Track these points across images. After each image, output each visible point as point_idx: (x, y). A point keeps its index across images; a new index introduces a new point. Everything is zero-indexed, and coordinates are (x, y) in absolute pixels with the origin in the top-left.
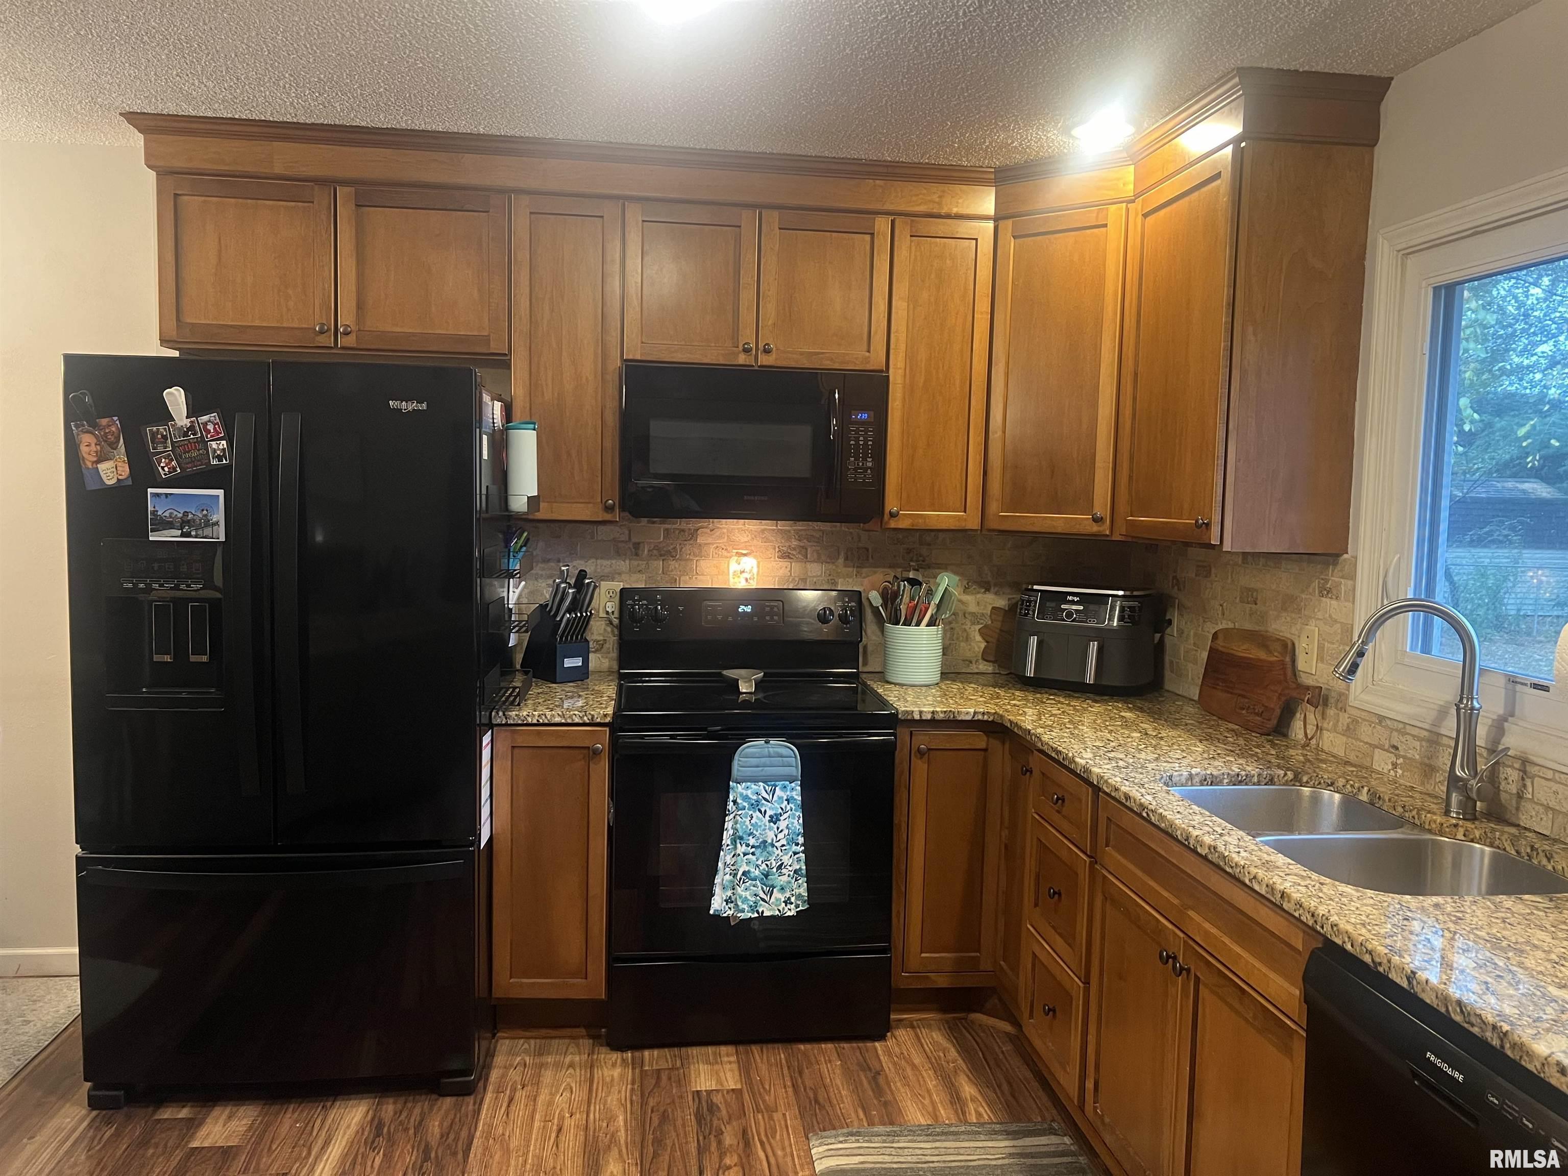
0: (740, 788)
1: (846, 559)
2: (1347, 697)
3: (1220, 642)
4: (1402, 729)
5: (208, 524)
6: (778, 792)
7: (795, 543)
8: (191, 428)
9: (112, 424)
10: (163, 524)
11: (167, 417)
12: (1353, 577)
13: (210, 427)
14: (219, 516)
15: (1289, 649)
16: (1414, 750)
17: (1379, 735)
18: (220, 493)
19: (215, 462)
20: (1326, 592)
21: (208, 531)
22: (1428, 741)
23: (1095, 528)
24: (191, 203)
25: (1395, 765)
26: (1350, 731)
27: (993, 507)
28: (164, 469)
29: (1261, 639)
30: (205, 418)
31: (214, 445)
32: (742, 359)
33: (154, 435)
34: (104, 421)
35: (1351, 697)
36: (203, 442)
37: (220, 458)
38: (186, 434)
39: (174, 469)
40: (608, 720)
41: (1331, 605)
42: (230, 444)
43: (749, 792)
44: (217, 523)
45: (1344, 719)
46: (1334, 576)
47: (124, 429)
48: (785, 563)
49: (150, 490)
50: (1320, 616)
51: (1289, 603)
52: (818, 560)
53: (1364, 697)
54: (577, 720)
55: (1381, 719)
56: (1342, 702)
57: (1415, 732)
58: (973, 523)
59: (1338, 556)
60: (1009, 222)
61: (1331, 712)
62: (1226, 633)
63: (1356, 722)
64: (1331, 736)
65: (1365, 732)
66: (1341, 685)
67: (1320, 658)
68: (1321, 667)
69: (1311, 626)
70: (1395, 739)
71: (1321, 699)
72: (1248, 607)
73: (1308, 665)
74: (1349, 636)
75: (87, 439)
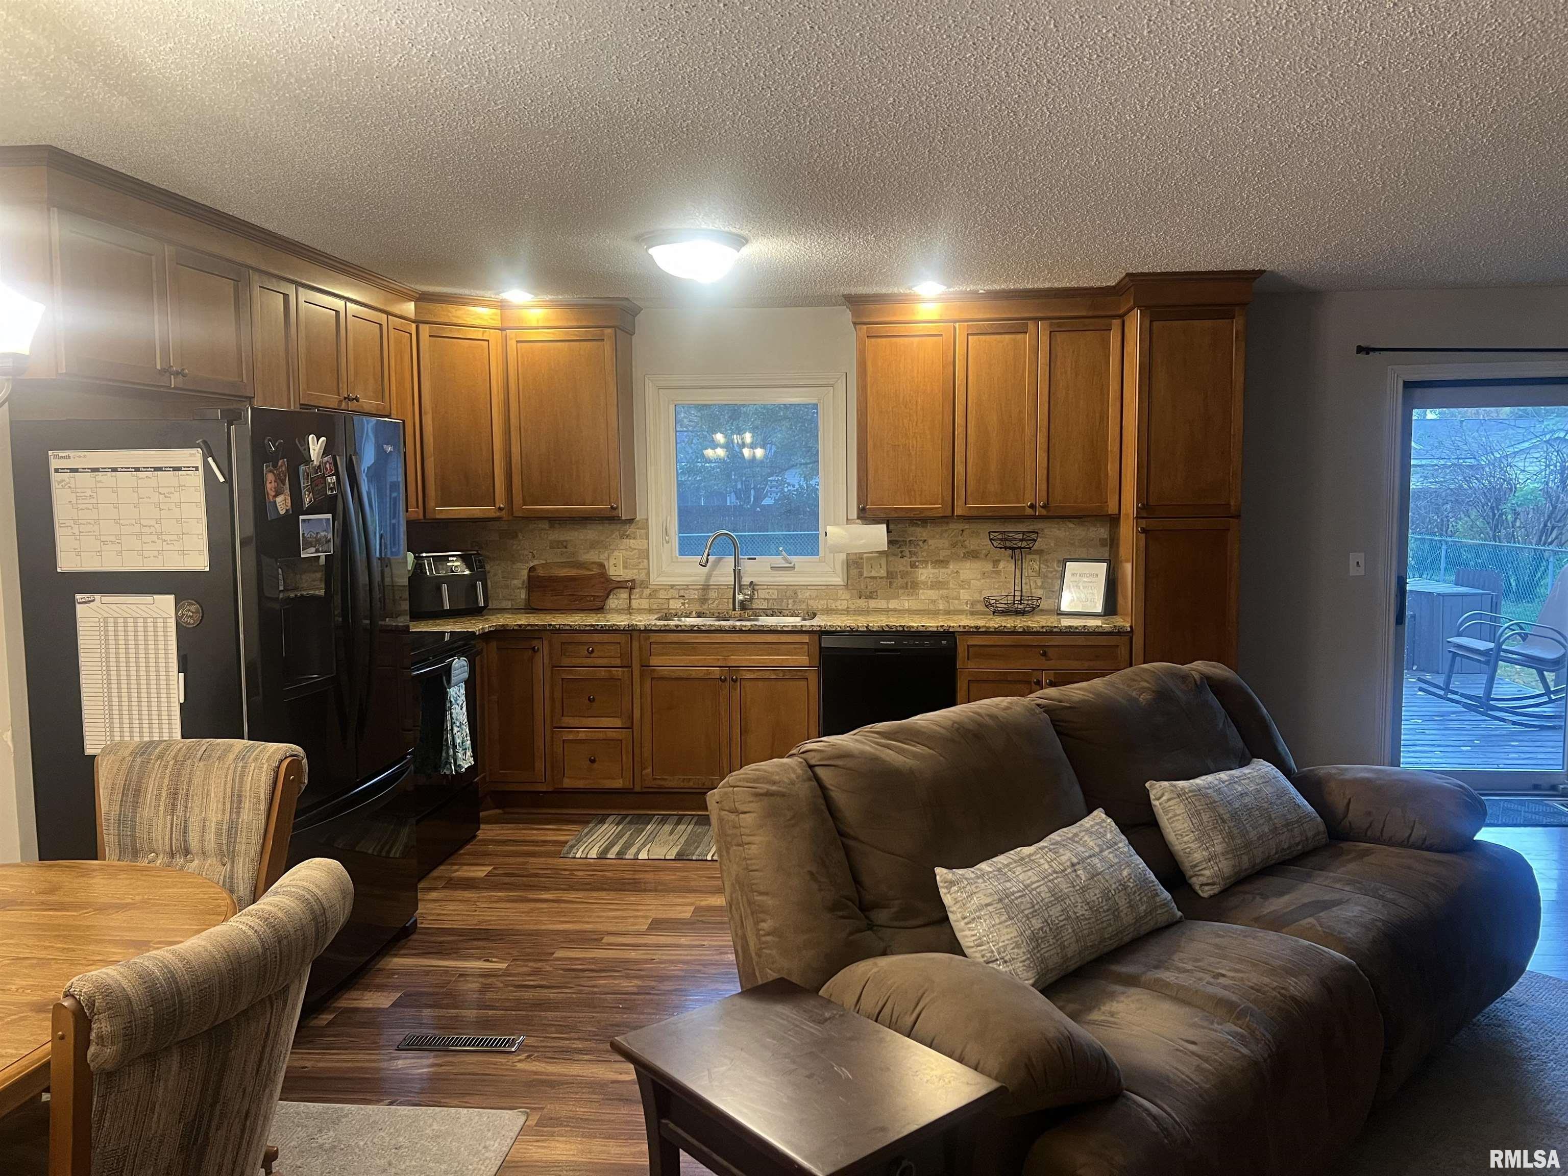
0: (452, 690)
2: (648, 581)
3: (541, 572)
4: (687, 587)
5: (326, 541)
8: (319, 468)
9: (282, 465)
10: (308, 545)
11: (309, 458)
12: (646, 527)
13: (328, 466)
14: (330, 535)
15: (602, 566)
16: (695, 595)
17: (673, 593)
18: (330, 516)
19: (329, 493)
20: (624, 536)
21: (326, 547)
22: (704, 589)
23: (498, 514)
25: (683, 604)
26: (651, 596)
27: (431, 503)
28: (307, 500)
29: (579, 565)
30: (325, 459)
31: (329, 479)
33: (305, 471)
34: (279, 462)
35: (651, 580)
36: (324, 477)
37: (332, 489)
38: (317, 472)
39: (311, 499)
41: (631, 543)
42: (337, 479)
43: (454, 693)
44: (329, 541)
45: (647, 592)
46: (631, 529)
49: (301, 517)
50: (622, 547)
51: (596, 545)
53: (659, 579)
55: (672, 586)
56: (645, 584)
57: (695, 587)
58: (421, 516)
59: (632, 519)
61: (637, 590)
63: (655, 591)
64: (638, 601)
65: (662, 594)
66: (643, 576)
67: (625, 567)
68: (626, 571)
69: (616, 553)
70: (682, 593)
71: (630, 586)
72: (559, 551)
73: (617, 571)
74: (645, 554)
75: (270, 477)
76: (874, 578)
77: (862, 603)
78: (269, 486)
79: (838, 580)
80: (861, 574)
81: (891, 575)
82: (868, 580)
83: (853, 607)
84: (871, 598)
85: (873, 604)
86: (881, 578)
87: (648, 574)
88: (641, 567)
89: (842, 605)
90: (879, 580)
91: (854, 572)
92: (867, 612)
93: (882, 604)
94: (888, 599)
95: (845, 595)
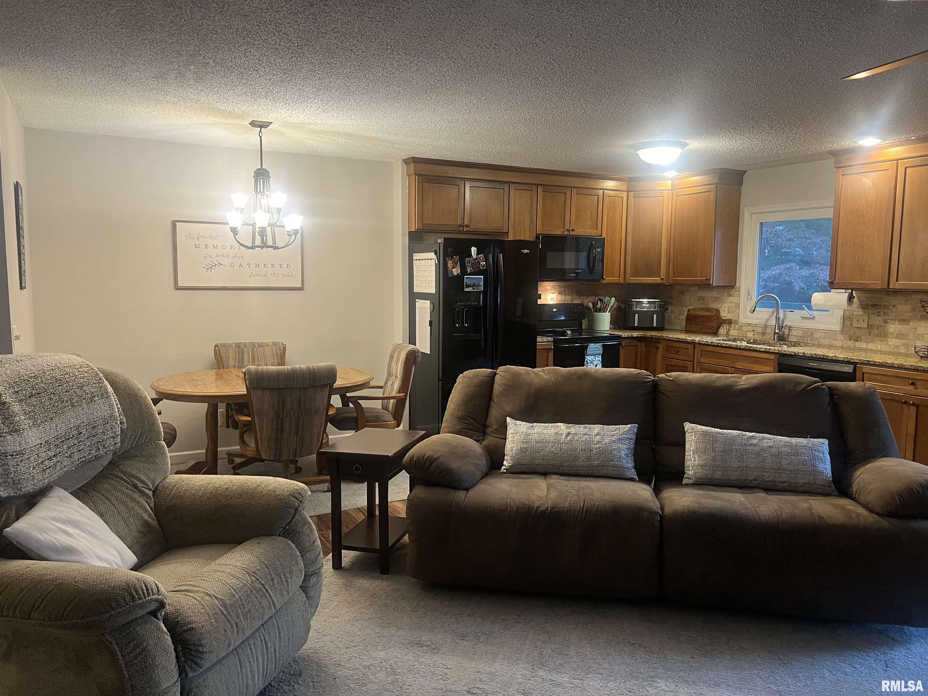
0: (588, 357)
1: (576, 294)
2: (738, 321)
3: (691, 313)
4: (756, 325)
5: (479, 286)
6: (597, 358)
7: (562, 289)
8: (476, 259)
9: (456, 258)
10: (468, 286)
11: (471, 255)
12: (739, 291)
13: (481, 258)
14: (482, 284)
15: (718, 311)
16: (759, 330)
17: (749, 328)
18: (482, 277)
19: (482, 268)
20: (730, 295)
21: (479, 288)
22: (764, 327)
23: (661, 282)
24: (426, 185)
25: (754, 335)
26: (739, 329)
27: (628, 276)
28: (469, 270)
29: (708, 310)
30: (480, 256)
31: (482, 263)
32: (566, 233)
33: (467, 261)
34: (455, 257)
35: (740, 320)
36: (479, 262)
37: (483, 267)
38: (475, 260)
39: (471, 270)
40: (552, 340)
41: (732, 299)
42: (486, 263)
43: (590, 359)
44: (481, 285)
45: (737, 326)
46: (733, 292)
47: (460, 259)
48: (560, 296)
49: (465, 276)
50: (728, 301)
51: (716, 299)
52: (569, 295)
53: (743, 320)
54: (545, 341)
55: (749, 324)
56: (736, 322)
57: (760, 326)
58: (622, 281)
59: (734, 286)
60: (632, 193)
61: (733, 325)
62: (694, 309)
63: (741, 326)
64: (733, 331)
65: (744, 328)
66: (736, 318)
67: (729, 312)
68: (729, 314)
69: (725, 305)
70: (754, 328)
71: (729, 322)
72: (701, 302)
73: (724, 314)
74: (738, 306)
75: (450, 262)
76: (860, 328)
77: (851, 343)
78: (449, 265)
79: (837, 327)
80: (852, 325)
81: (870, 327)
82: (856, 329)
83: (845, 345)
84: (857, 341)
85: (858, 344)
86: (864, 328)
87: (738, 317)
88: (736, 312)
89: (839, 343)
90: (863, 330)
91: (847, 323)
92: (854, 349)
93: (863, 345)
94: (868, 342)
95: (840, 337)
